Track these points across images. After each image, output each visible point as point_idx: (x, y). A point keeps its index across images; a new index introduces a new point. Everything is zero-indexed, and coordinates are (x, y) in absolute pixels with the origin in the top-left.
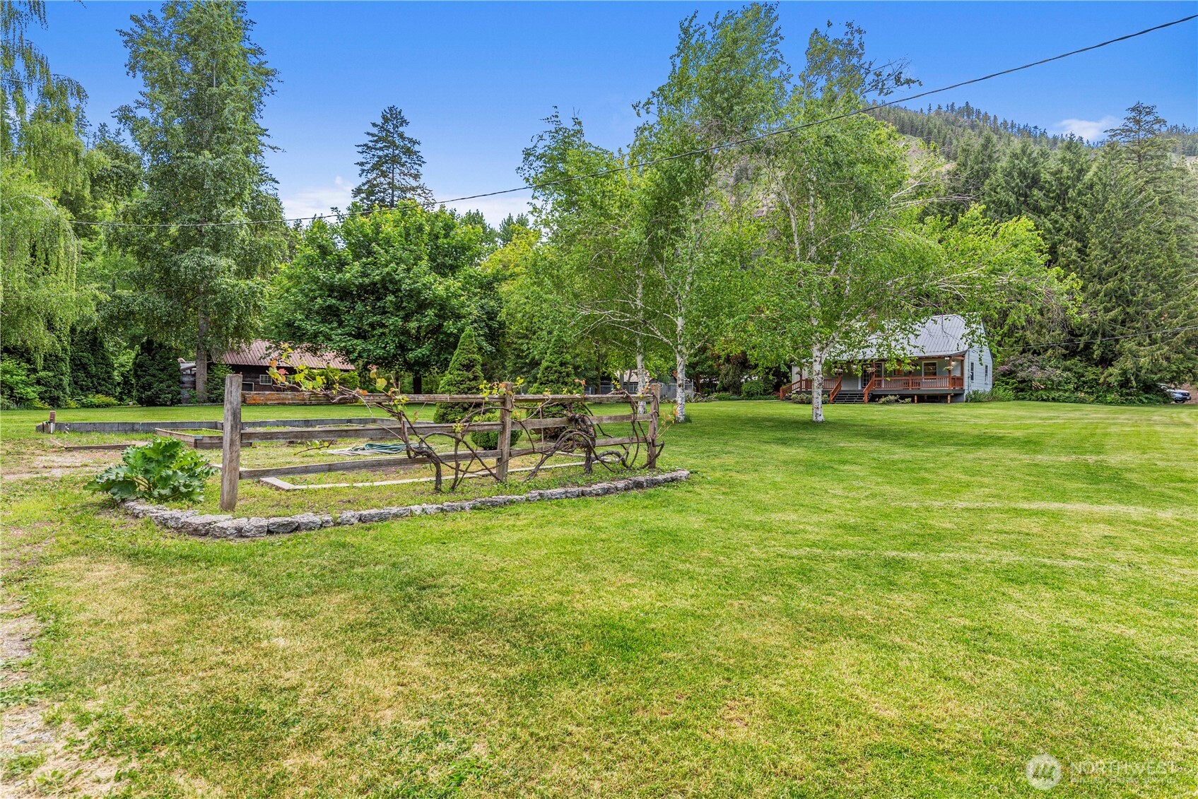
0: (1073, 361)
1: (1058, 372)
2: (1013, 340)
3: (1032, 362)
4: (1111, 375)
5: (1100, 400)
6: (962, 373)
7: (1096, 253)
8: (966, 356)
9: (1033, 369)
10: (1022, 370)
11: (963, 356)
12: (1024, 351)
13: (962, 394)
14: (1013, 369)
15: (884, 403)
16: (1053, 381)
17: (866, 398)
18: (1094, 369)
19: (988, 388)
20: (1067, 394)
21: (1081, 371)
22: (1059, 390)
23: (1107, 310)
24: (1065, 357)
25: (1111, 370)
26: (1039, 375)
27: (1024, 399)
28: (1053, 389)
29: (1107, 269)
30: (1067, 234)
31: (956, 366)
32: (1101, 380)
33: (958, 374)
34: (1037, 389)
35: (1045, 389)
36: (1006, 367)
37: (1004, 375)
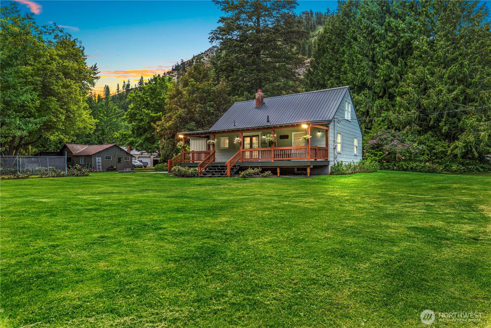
0: (426, 136)
1: (415, 145)
2: (381, 119)
3: (394, 137)
4: (457, 147)
5: (448, 170)
6: (327, 144)
7: (442, 43)
8: (331, 126)
9: (395, 142)
10: (387, 144)
11: (327, 125)
12: (388, 128)
13: (327, 166)
14: (380, 142)
15: (244, 177)
16: (411, 153)
17: (228, 171)
18: (442, 143)
19: (357, 160)
20: (422, 164)
21: (432, 144)
22: (416, 161)
23: (450, 91)
24: (420, 133)
25: (457, 143)
26: (400, 148)
27: (388, 169)
28: (410, 160)
29: (450, 56)
30: (420, 32)
31: (322, 137)
32: (449, 152)
33: (323, 145)
34: (400, 160)
35: (405, 160)
36: (375, 141)
37: (373, 148)
